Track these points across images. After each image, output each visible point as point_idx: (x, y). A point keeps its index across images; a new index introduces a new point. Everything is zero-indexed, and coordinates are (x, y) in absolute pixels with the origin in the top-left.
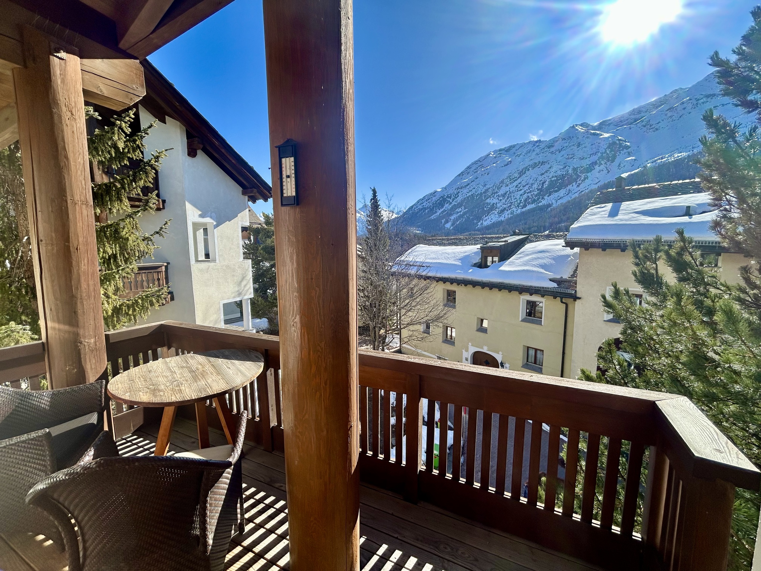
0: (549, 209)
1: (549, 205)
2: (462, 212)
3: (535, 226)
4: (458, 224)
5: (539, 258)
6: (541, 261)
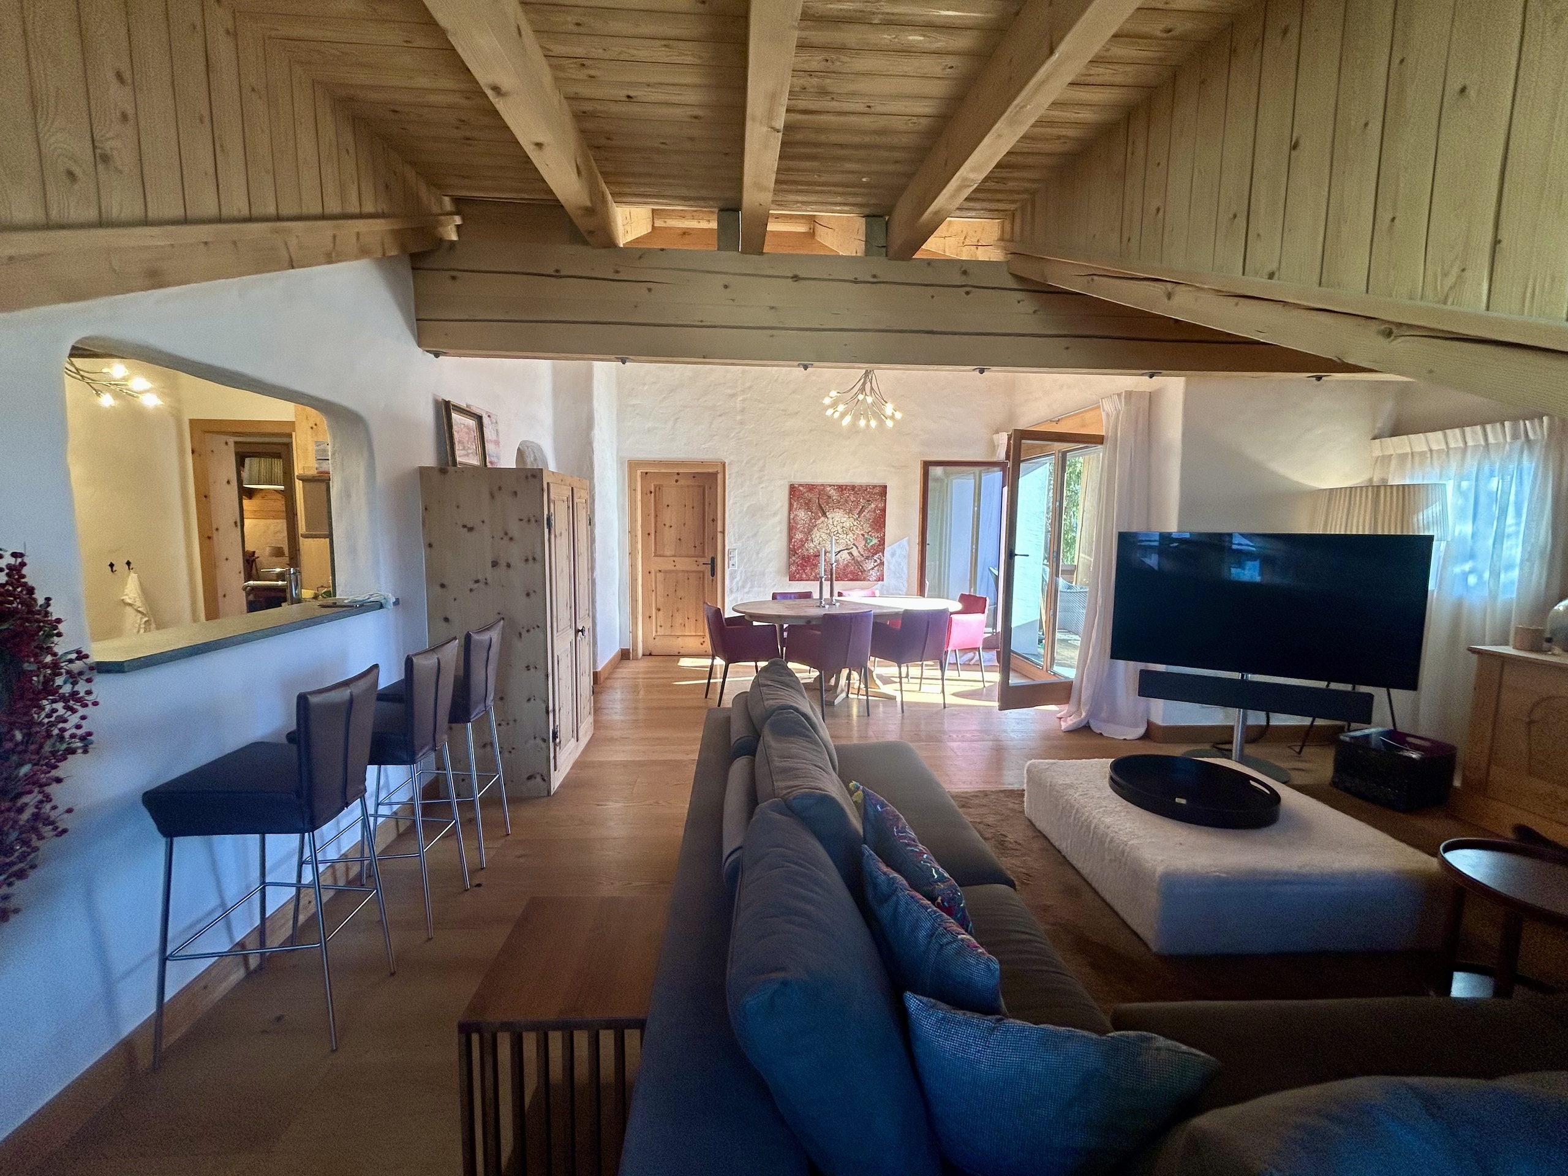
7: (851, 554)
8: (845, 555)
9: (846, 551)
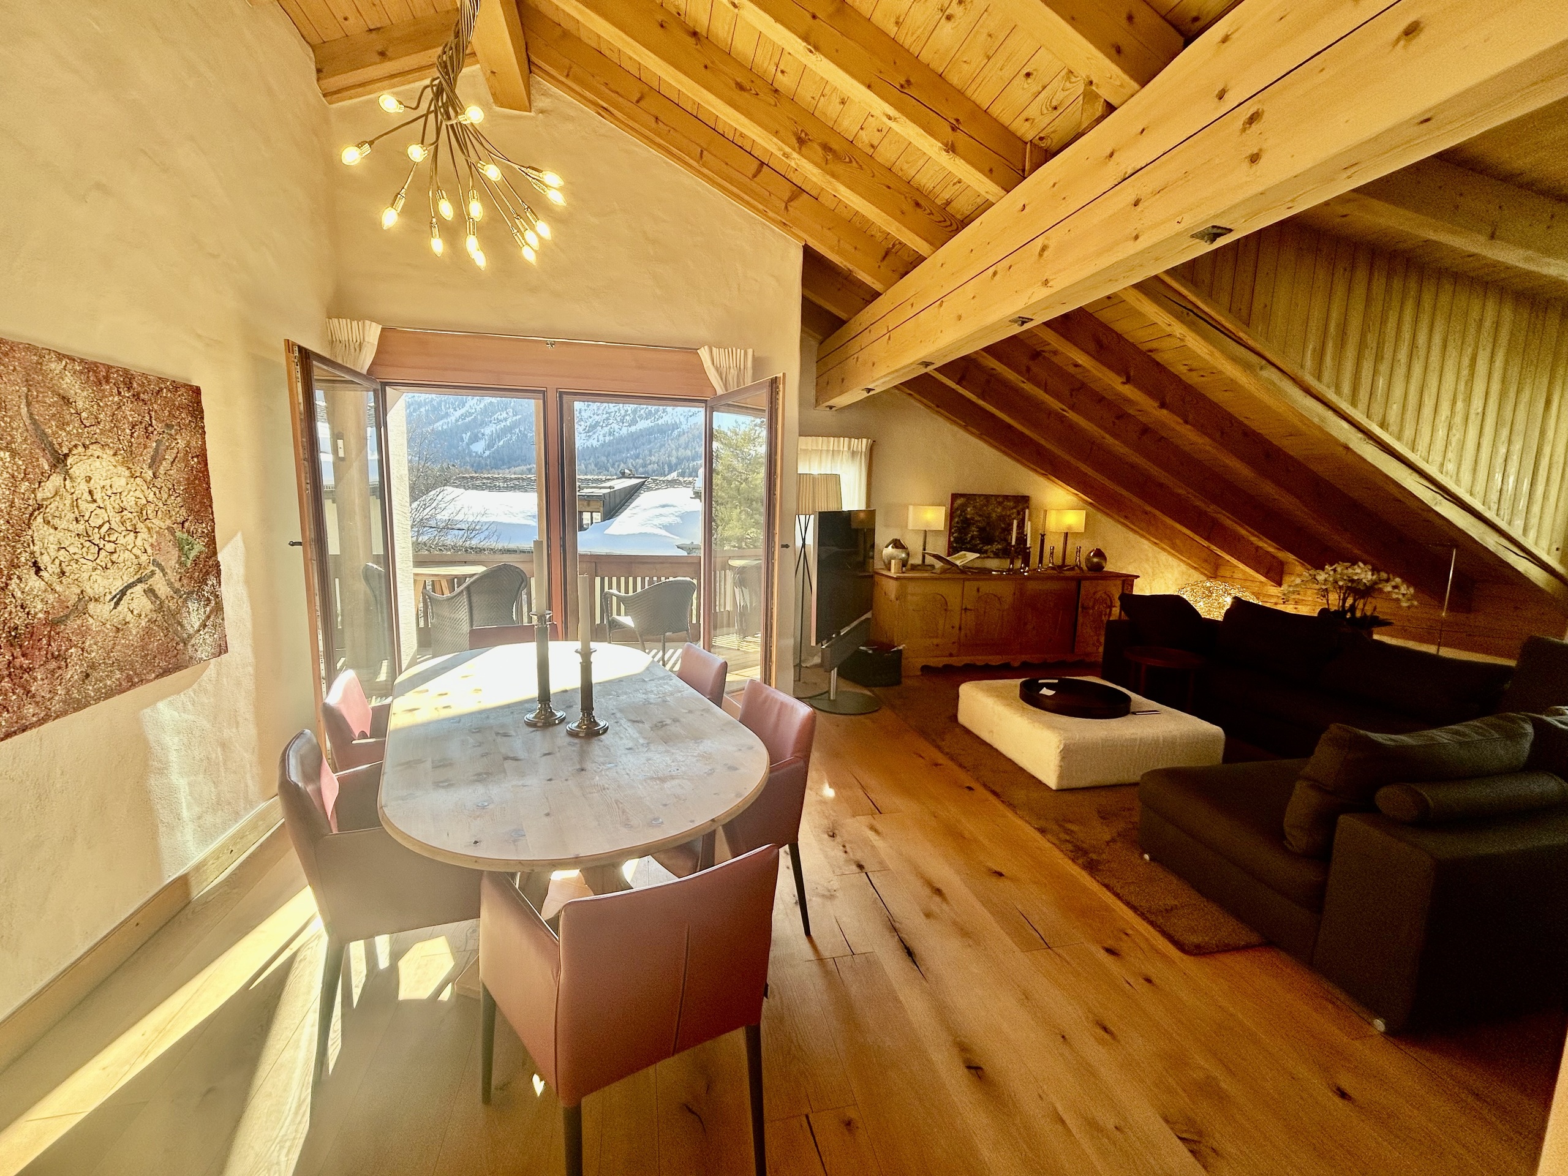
3: (654, 463)
5: (661, 515)
6: (665, 520)
7: (151, 592)
8: (138, 600)
9: (139, 588)
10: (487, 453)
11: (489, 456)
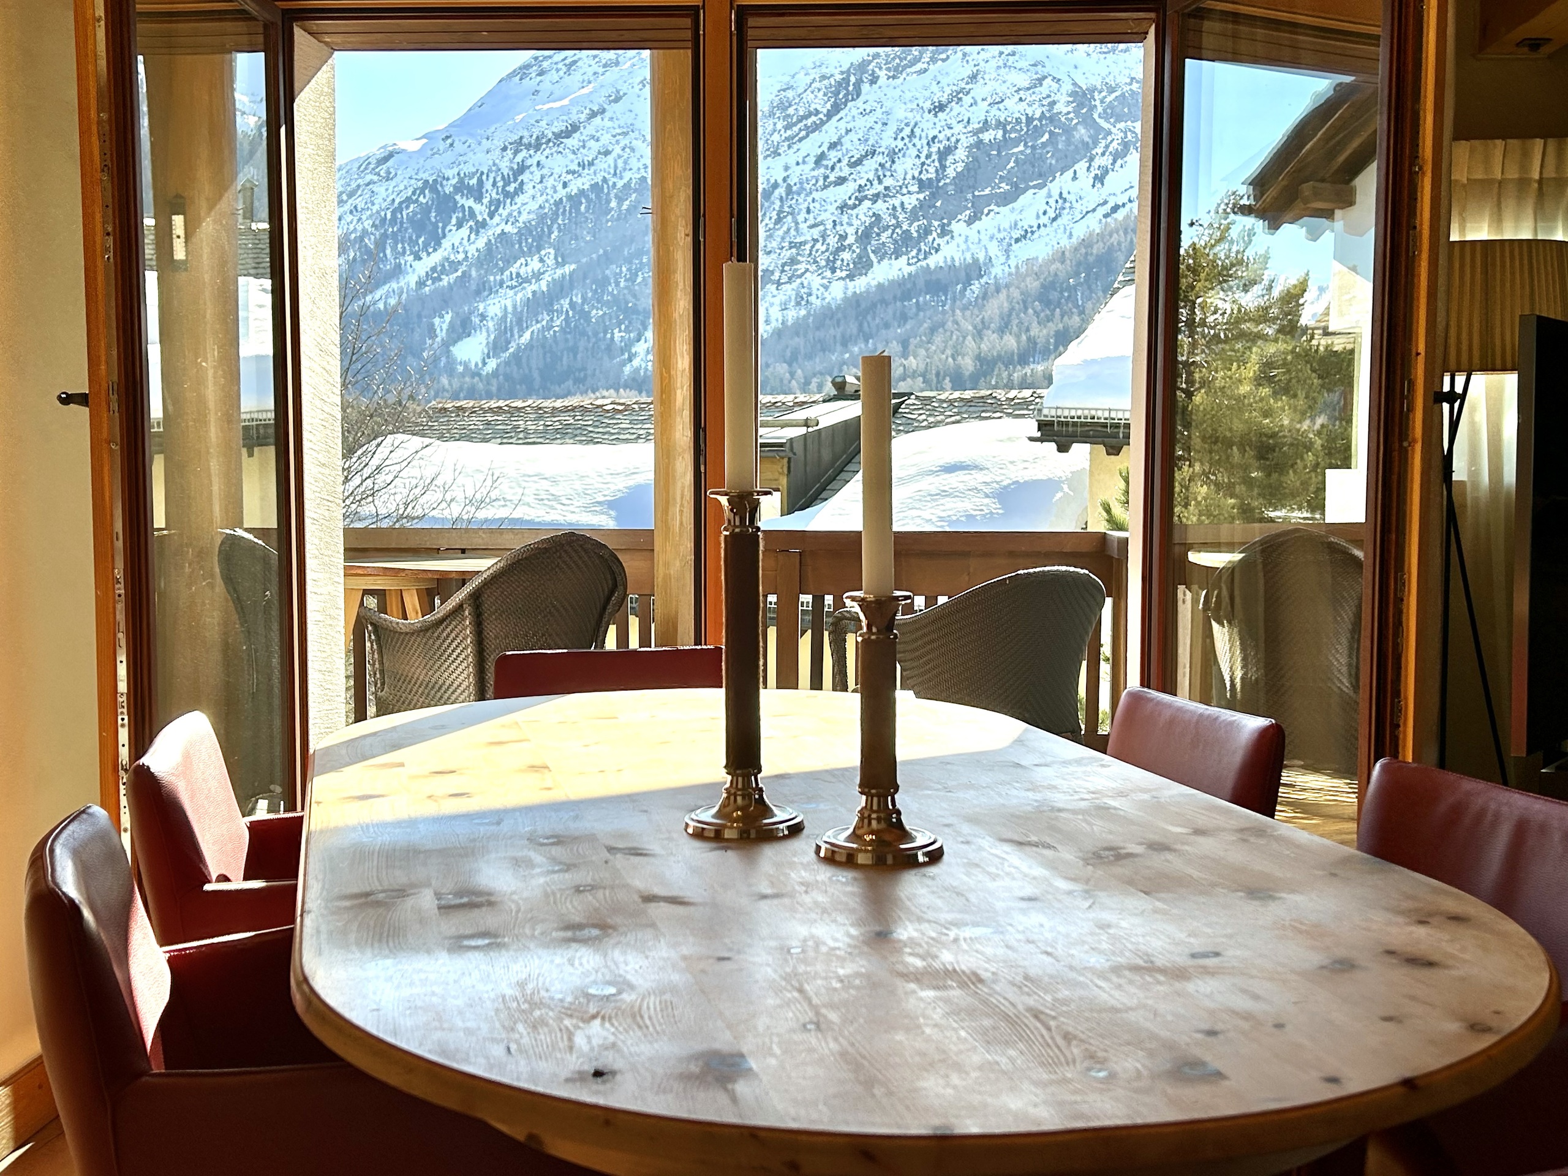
0: (976, 287)
1: (974, 270)
2: (547, 277)
4: (530, 346)
5: (944, 494)
10: (492, 364)
11: (495, 374)
